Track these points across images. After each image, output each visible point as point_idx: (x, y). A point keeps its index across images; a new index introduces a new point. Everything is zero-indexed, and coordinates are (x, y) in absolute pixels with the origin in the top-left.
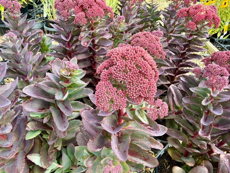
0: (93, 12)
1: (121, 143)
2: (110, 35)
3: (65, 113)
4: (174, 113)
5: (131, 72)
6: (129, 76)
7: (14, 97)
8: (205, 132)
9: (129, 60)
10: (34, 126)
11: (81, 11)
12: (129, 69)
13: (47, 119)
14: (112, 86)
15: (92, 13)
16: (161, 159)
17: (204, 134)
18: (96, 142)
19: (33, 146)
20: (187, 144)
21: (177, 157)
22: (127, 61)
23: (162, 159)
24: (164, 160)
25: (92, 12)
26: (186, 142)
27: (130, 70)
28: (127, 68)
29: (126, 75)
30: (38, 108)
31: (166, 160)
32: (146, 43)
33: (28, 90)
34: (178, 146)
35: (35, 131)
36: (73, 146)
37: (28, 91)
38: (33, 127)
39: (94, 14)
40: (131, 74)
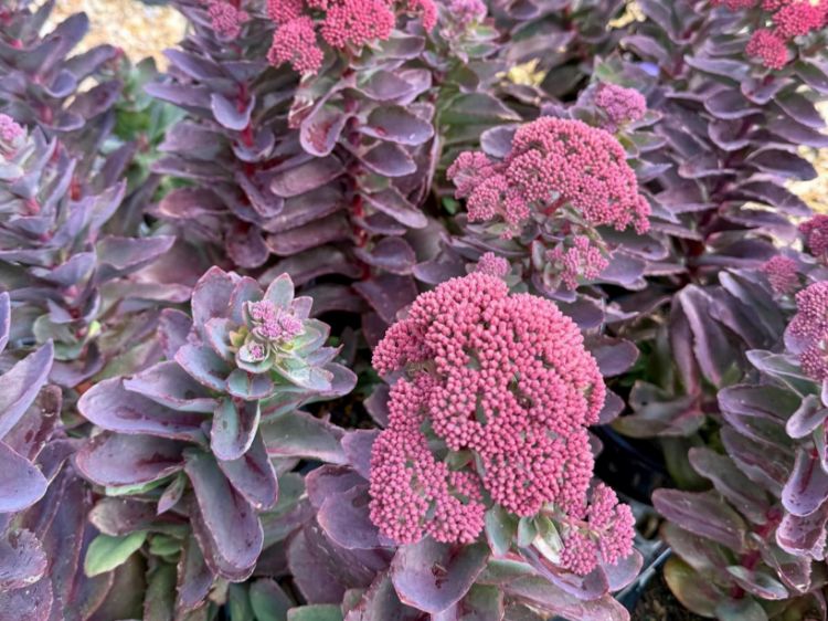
0: (351, 22)
1: (468, 615)
2: (421, 76)
3: (250, 495)
4: (698, 405)
5: (500, 421)
6: (492, 432)
7: (38, 417)
8: (804, 527)
9: (492, 371)
10: (117, 519)
11: (300, 15)
12: (491, 407)
13: (173, 498)
14: (432, 459)
15: (348, 25)
16: (640, 601)
17: (799, 537)
18: (374, 613)
19: (113, 587)
20: (742, 552)
21: (704, 598)
22: (484, 372)
23: (644, 601)
24: (652, 604)
25: (343, 25)
26: (739, 543)
27: (497, 411)
28: (485, 404)
29: (482, 433)
30: (136, 460)
31: (662, 604)
32: (568, 180)
33: (96, 403)
34: (705, 557)
35: (121, 538)
36: (275, 589)
37: (100, 404)
38: (114, 523)
39: (356, 30)
40: (497, 428)
